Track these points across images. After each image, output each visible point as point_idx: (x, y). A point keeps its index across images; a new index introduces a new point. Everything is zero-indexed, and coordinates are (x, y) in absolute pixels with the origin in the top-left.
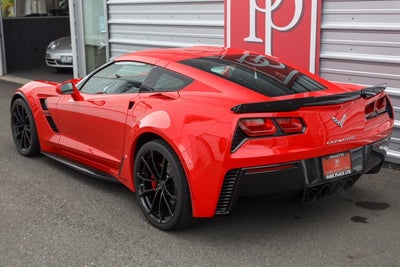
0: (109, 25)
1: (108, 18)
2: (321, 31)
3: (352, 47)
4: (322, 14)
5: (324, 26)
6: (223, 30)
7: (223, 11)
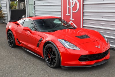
0: (35, 11)
1: (35, 9)
2: (83, 12)
3: (90, 16)
4: (84, 8)
5: (84, 11)
6: (61, 12)
7: (61, 7)
